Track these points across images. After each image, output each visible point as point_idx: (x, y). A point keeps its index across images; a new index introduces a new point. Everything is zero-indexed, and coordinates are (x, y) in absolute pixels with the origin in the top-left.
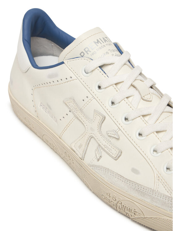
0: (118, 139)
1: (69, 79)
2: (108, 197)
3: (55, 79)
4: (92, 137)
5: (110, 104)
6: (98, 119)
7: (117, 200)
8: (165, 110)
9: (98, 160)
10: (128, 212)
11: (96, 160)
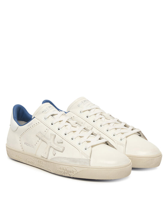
0: (62, 143)
1: (38, 123)
2: (60, 170)
3: (31, 126)
4: (51, 147)
5: (58, 129)
6: (53, 137)
7: (65, 169)
8: (83, 130)
9: (54, 155)
10: (70, 174)
11: (53, 156)
